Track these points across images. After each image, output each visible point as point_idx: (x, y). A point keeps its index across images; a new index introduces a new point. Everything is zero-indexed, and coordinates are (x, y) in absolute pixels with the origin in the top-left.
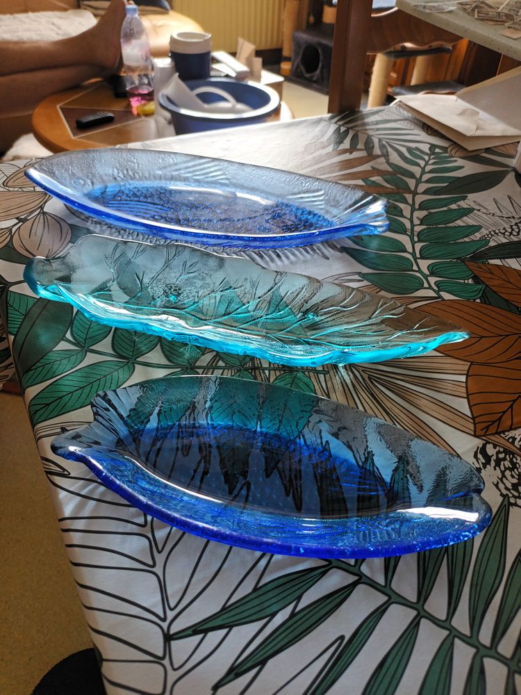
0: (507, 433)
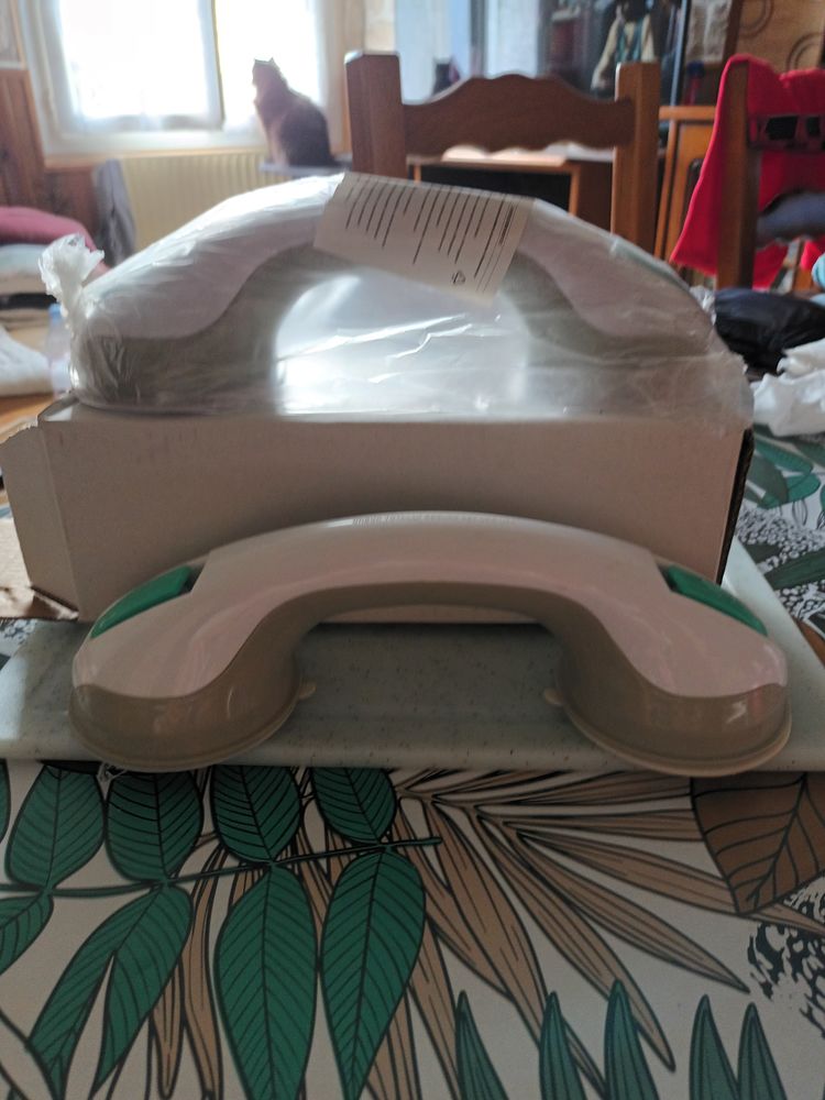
0: (794, 897)
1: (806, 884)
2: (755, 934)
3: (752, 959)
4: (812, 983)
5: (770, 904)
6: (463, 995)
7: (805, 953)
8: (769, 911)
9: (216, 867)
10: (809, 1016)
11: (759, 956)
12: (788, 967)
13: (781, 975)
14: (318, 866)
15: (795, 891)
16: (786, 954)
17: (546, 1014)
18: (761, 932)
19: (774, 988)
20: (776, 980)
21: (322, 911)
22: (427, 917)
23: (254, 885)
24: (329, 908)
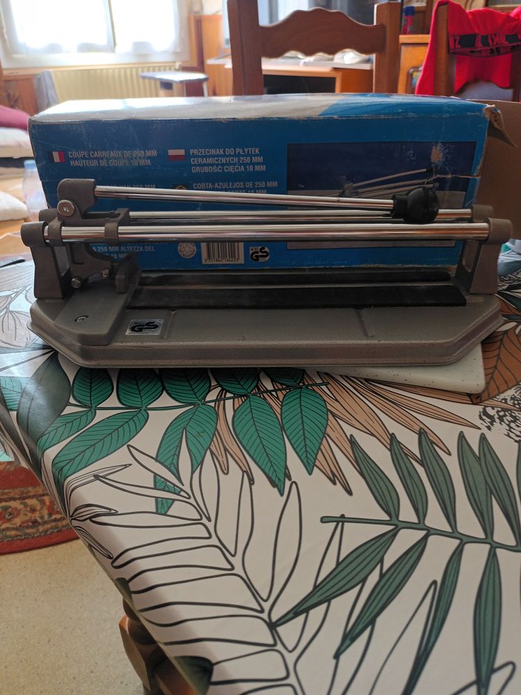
0: (498, 397)
1: (503, 392)
2: (481, 410)
3: (481, 418)
4: (509, 425)
5: (487, 400)
6: (351, 435)
7: (505, 415)
8: (487, 402)
9: (223, 397)
10: (508, 436)
11: (484, 417)
12: (497, 421)
13: (494, 423)
14: (272, 395)
15: (498, 395)
16: (496, 416)
17: (391, 440)
18: (484, 409)
19: (492, 427)
20: (492, 425)
21: (279, 410)
22: (328, 410)
23: (243, 402)
24: (281, 409)
